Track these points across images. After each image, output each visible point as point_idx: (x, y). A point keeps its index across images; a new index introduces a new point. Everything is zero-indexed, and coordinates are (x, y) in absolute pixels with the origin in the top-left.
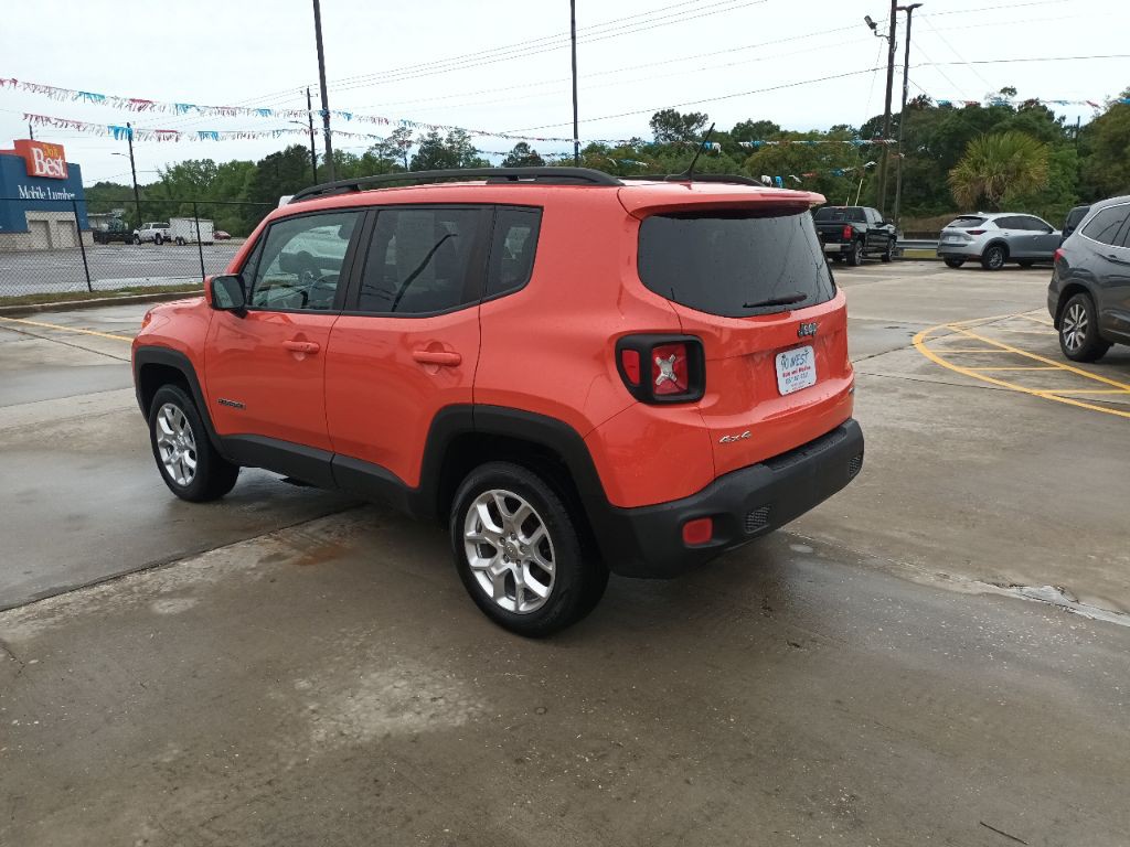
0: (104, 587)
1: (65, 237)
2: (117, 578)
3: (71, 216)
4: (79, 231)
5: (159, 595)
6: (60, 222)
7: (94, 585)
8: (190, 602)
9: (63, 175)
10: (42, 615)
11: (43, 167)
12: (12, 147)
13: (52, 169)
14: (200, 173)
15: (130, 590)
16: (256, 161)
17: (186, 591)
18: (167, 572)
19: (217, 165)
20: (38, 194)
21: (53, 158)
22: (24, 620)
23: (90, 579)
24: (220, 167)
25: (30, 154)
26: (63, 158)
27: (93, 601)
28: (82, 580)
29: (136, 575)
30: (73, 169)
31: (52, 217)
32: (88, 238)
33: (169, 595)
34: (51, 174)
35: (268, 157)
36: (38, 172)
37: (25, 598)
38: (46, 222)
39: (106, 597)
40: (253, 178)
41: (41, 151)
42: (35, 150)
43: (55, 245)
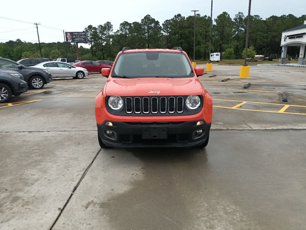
0: (230, 128)
2: (228, 130)
5: (221, 125)
7: (232, 129)
8: (217, 123)
10: (242, 127)
15: (226, 127)
17: (216, 124)
18: (218, 128)
22: (245, 127)
23: (233, 131)
27: (233, 127)
28: (235, 131)
29: (224, 129)
33: (219, 124)
37: (245, 131)
39: (230, 127)
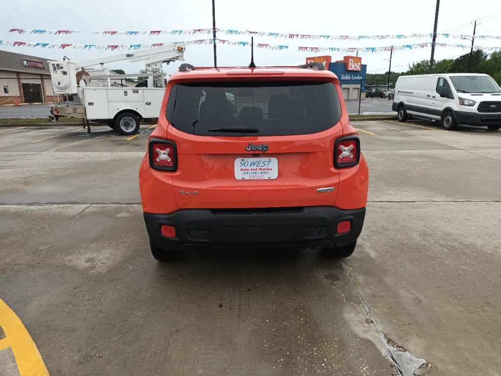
1: (354, 94)
3: (359, 86)
4: (360, 92)
6: (354, 88)
9: (359, 69)
11: (352, 66)
12: (343, 59)
13: (355, 67)
14: (428, 66)
16: (455, 58)
19: (436, 62)
20: (348, 77)
21: (356, 63)
24: (438, 63)
25: (348, 61)
26: (361, 62)
30: (364, 67)
31: (351, 86)
32: (363, 95)
34: (355, 69)
35: (461, 57)
36: (350, 69)
38: (349, 88)
40: (451, 68)
41: (352, 60)
42: (350, 60)
43: (350, 98)
